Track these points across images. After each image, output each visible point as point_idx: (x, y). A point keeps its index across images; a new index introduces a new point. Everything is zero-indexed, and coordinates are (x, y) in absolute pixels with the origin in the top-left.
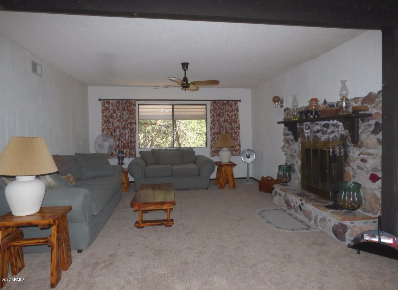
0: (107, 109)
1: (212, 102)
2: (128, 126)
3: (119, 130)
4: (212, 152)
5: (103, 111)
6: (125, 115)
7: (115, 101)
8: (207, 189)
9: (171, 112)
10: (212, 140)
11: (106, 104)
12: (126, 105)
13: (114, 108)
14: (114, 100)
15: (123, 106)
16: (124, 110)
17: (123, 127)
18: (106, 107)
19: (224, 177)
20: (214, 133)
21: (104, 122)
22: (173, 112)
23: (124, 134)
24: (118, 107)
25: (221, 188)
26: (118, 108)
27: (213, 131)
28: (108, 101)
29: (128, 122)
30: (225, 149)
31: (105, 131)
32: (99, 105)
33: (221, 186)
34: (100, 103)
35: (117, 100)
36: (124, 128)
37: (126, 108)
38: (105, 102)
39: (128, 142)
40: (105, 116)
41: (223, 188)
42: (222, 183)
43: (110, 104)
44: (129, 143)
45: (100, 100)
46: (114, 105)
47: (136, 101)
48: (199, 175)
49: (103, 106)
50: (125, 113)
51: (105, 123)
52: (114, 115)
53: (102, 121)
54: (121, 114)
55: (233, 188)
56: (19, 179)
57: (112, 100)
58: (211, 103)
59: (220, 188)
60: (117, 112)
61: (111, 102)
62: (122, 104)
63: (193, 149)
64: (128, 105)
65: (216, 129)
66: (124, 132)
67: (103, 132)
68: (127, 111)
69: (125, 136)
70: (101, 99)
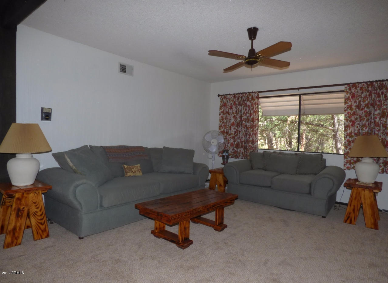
0: (225, 105)
1: (346, 86)
2: (243, 123)
3: (234, 127)
4: (347, 163)
5: (221, 107)
6: (240, 110)
7: (231, 96)
8: (323, 217)
9: (297, 105)
10: (348, 144)
11: (224, 99)
12: (243, 99)
13: (231, 104)
14: (231, 94)
15: (239, 100)
16: (239, 105)
17: (238, 123)
18: (224, 102)
19: (354, 206)
20: (351, 133)
21: (221, 118)
22: (300, 105)
23: (238, 132)
24: (235, 102)
25: (349, 221)
26: (235, 104)
27: (349, 131)
28: (225, 96)
29: (243, 119)
30: (367, 160)
31: (222, 128)
32: (218, 101)
33: (348, 219)
34: (219, 99)
35: (234, 94)
36: (238, 125)
37: (242, 103)
38: (223, 97)
39: (242, 140)
40: (223, 113)
41: (351, 223)
42: (350, 213)
43: (228, 100)
44: (243, 142)
45: (219, 96)
46: (231, 100)
47: (259, 93)
48: (310, 193)
49: (221, 102)
50: (240, 108)
51: (223, 119)
52: (231, 111)
53: (220, 118)
54: (237, 110)
55: (371, 228)
56: (19, 156)
57: (229, 94)
58: (346, 88)
59: (346, 221)
60: (234, 107)
61: (228, 97)
62: (238, 98)
63: (322, 156)
64: (244, 99)
65: (357, 127)
66: (239, 129)
67: (219, 129)
68: (243, 106)
69: (240, 134)
70: (220, 94)
